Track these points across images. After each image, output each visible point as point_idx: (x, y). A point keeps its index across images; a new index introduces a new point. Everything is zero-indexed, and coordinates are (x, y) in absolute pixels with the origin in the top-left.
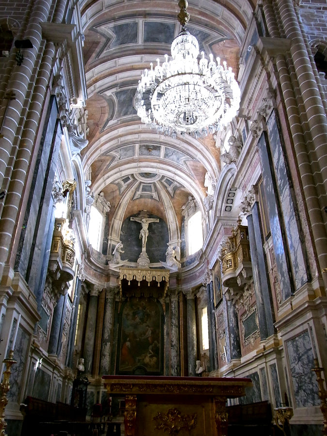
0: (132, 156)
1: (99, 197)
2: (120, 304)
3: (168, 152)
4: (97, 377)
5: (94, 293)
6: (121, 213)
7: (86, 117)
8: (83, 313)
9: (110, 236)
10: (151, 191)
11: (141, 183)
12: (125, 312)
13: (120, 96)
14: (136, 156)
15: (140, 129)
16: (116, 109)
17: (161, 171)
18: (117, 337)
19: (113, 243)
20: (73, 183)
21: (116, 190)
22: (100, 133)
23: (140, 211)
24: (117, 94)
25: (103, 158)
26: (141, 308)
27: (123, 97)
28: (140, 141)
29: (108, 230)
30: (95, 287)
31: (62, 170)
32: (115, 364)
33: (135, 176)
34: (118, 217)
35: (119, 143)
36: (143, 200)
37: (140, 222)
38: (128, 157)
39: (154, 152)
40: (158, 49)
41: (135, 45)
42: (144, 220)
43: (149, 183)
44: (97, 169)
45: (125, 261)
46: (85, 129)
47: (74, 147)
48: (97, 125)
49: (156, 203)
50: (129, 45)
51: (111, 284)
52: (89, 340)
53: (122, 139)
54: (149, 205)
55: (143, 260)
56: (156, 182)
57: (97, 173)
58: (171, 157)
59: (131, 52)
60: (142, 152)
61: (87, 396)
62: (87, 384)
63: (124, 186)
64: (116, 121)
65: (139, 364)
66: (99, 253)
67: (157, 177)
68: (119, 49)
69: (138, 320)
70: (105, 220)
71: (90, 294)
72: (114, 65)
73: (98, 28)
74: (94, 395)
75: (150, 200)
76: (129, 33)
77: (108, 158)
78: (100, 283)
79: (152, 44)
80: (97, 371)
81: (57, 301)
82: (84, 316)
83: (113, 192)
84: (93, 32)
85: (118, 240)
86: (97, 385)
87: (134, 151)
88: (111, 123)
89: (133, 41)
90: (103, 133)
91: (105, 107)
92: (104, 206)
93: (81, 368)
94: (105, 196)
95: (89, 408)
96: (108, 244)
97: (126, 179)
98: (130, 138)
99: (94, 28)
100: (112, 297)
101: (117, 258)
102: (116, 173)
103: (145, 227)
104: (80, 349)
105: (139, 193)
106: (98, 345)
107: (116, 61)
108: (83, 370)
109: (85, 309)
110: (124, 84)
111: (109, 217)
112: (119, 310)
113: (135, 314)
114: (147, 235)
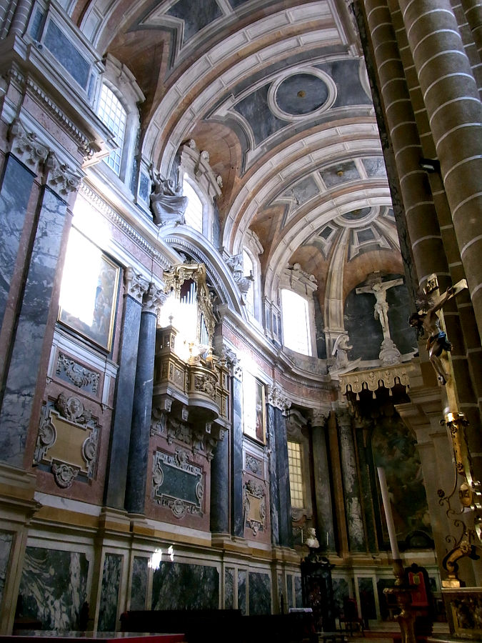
0: (316, 194)
1: (292, 273)
2: (365, 432)
3: (371, 166)
4: (346, 555)
5: (317, 422)
6: (336, 287)
7: (206, 163)
8: (305, 458)
9: (326, 328)
10: (373, 238)
11: (352, 230)
12: (375, 444)
13: (245, 109)
14: (324, 191)
15: (306, 147)
16: (249, 131)
17: (373, 200)
18: (370, 487)
19: (333, 337)
20: (196, 268)
21: (316, 254)
22: (242, 175)
23: (368, 275)
24: (237, 108)
25: (267, 212)
26: (399, 433)
27: (250, 109)
28: (317, 166)
29: (322, 318)
30: (315, 412)
31: (154, 255)
32: (376, 532)
33: (336, 222)
34: (333, 295)
35: (283, 181)
36: (365, 255)
37: (371, 292)
38: (311, 197)
39: (348, 174)
40: (261, 8)
41: (221, 20)
42: (376, 287)
43: (366, 226)
44: (267, 233)
45: (356, 361)
46: (213, 180)
47: (167, 214)
48: (230, 167)
49: (388, 254)
50: (213, 25)
51: (340, 404)
52: (322, 497)
53: (285, 173)
54: (380, 261)
55: (389, 353)
56: (375, 221)
57: (270, 239)
58: (378, 172)
59: (223, 34)
60: (328, 181)
61: (334, 588)
62: (330, 568)
63: (327, 243)
64: (258, 150)
65: (414, 529)
66: (311, 359)
67: (373, 212)
68: (200, 38)
69: (398, 454)
70: (312, 305)
71: (311, 425)
72: (206, 66)
73: (147, 22)
74: (347, 585)
75: (377, 252)
76: (202, 6)
77: (275, 209)
78: (322, 404)
79: (247, 5)
80: (345, 544)
81: (215, 451)
82: (308, 461)
83: (313, 258)
84: (142, 32)
85: (342, 329)
86: (348, 567)
87: (315, 185)
88: (252, 155)
89: (216, 15)
90: (246, 175)
91: (228, 135)
92: (306, 284)
93: (313, 542)
94: (303, 268)
95: (341, 606)
96: (325, 341)
97: (326, 233)
98: (296, 166)
99: (141, 24)
100: (347, 424)
101: (342, 360)
102: (303, 228)
103: (381, 298)
104: (311, 512)
105: (356, 246)
106: (339, 504)
107: (205, 58)
108: (318, 546)
109: (308, 450)
110: (239, 88)
111: (318, 299)
112: (365, 442)
113: (391, 445)
114: (386, 311)
